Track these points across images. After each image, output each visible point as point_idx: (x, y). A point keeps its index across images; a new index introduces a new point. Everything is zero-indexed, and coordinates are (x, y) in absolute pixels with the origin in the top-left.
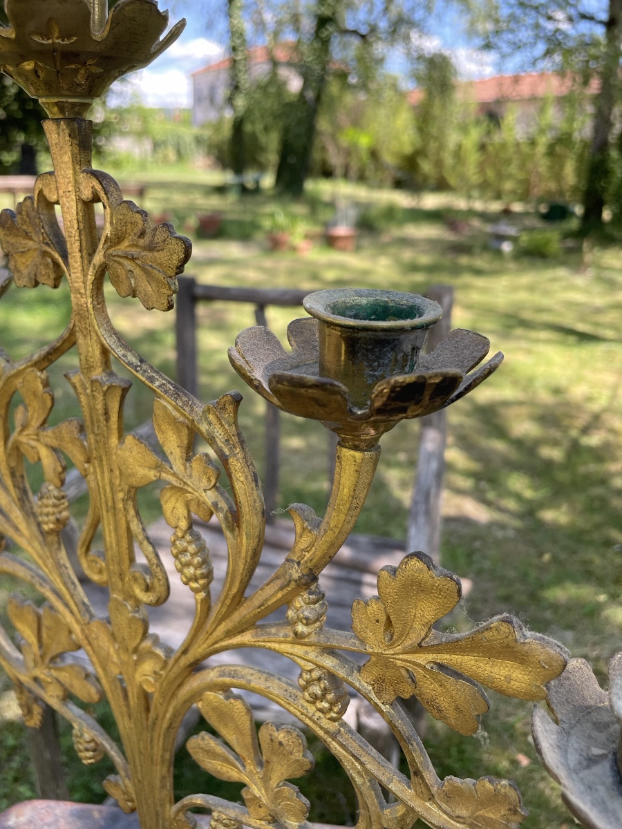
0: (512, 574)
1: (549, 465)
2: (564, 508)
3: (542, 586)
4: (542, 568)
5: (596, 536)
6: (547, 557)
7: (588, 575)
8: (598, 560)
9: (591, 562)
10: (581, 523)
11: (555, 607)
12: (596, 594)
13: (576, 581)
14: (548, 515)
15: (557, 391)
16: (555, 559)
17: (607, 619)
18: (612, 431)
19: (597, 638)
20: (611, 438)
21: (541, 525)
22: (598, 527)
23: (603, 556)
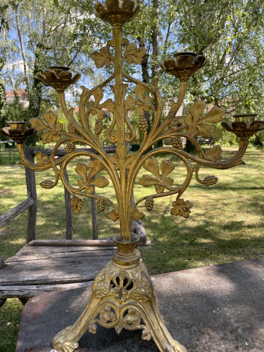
1: (156, 224)
2: (165, 236)
3: (166, 261)
4: (164, 256)
5: (178, 243)
6: (164, 252)
7: (180, 255)
8: (181, 250)
9: (179, 251)
10: (172, 240)
11: (172, 266)
13: (176, 257)
14: (161, 240)
21: (159, 243)
22: (178, 240)
23: (182, 248)
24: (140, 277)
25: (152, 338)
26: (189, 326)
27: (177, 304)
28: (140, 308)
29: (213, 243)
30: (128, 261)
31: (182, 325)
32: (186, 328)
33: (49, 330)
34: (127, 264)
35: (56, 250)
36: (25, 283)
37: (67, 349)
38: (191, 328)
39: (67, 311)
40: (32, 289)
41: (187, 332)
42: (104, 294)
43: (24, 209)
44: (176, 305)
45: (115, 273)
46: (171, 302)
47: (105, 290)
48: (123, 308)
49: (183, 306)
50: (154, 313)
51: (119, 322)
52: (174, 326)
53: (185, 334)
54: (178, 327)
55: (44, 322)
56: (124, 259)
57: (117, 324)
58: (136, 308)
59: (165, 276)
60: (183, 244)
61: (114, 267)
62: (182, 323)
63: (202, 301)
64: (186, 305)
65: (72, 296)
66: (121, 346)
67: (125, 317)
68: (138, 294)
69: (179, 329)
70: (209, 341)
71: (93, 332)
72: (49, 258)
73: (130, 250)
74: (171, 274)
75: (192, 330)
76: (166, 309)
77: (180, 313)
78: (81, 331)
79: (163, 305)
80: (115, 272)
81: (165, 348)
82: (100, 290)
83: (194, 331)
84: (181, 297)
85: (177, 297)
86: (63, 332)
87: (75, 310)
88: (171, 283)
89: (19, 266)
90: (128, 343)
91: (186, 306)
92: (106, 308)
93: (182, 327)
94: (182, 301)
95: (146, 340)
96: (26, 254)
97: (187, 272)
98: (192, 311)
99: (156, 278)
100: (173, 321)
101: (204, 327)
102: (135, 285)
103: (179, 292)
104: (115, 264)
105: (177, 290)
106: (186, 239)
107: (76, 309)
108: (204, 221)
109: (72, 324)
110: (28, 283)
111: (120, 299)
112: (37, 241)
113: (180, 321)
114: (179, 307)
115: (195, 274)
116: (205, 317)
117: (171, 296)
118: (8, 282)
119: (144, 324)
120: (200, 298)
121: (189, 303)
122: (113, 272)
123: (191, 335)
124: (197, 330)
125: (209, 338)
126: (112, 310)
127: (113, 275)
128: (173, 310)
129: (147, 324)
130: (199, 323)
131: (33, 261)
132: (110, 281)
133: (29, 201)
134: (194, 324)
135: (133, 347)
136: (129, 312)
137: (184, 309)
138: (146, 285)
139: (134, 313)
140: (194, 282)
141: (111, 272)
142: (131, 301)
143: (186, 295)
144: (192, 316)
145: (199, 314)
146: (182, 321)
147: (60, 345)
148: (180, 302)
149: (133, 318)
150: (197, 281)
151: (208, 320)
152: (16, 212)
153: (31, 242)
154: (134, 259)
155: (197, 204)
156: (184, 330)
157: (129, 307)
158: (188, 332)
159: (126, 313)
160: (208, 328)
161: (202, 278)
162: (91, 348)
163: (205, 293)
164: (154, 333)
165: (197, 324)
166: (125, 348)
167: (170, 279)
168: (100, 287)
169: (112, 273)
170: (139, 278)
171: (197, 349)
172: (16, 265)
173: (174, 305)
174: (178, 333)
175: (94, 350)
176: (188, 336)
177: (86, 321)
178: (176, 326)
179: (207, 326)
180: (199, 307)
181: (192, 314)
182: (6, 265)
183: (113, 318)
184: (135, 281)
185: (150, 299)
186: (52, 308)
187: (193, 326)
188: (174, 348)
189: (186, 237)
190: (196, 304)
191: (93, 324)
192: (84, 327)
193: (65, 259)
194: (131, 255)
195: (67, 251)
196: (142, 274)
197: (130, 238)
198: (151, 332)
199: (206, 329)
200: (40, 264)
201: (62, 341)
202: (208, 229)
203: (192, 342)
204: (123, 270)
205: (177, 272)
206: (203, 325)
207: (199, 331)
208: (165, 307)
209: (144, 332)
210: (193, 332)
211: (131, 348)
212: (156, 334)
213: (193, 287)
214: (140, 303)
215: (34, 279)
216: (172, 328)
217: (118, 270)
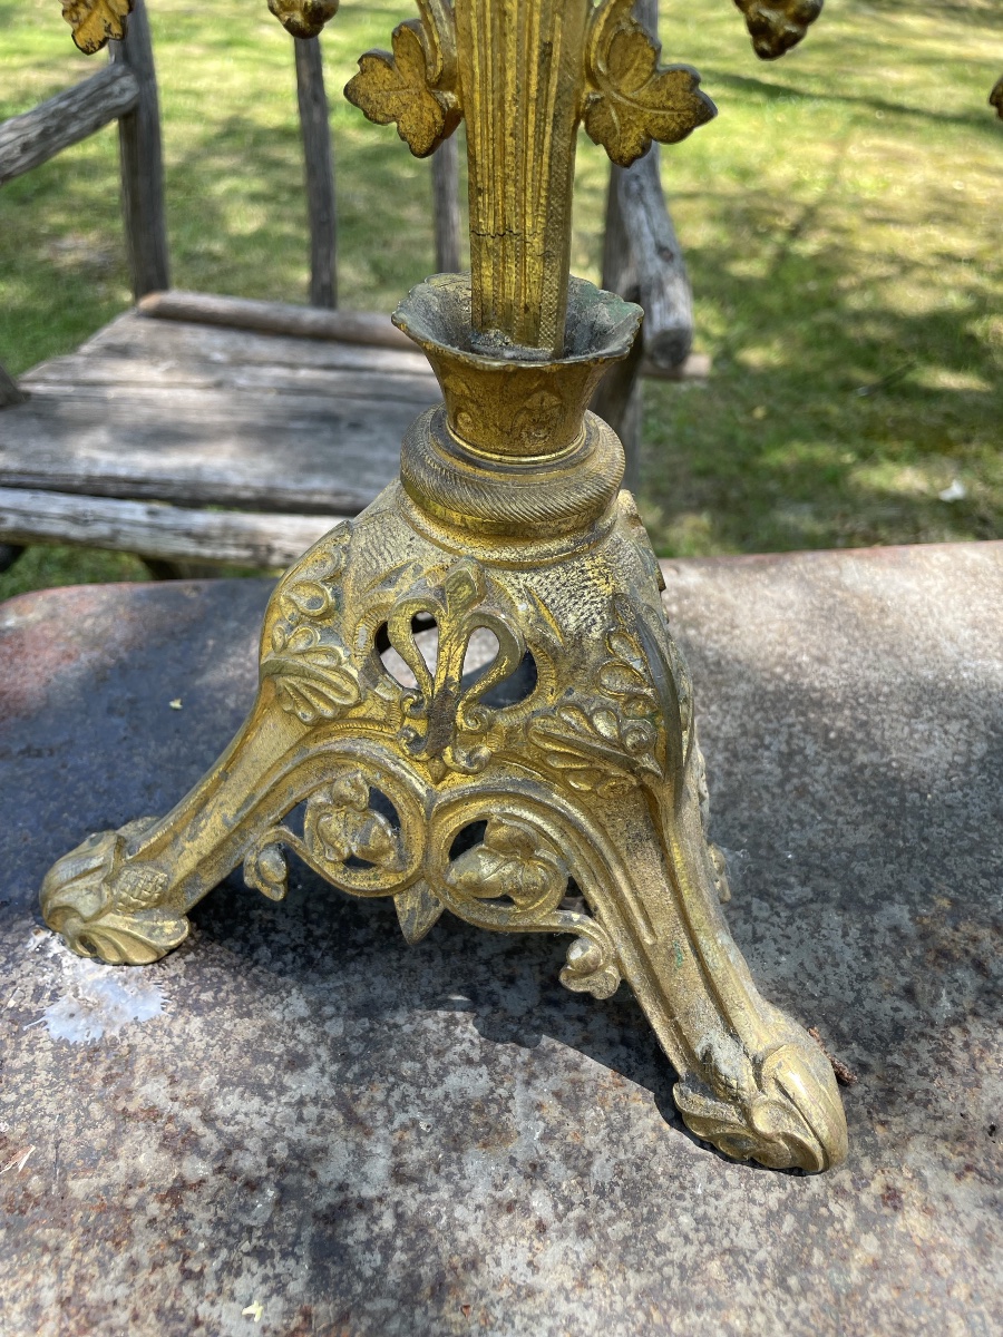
0: (709, 439)
2: (777, 345)
3: (758, 451)
4: (755, 427)
5: (829, 378)
6: (759, 413)
7: (824, 429)
8: (834, 410)
9: (826, 414)
10: (806, 362)
11: (780, 474)
12: (840, 453)
13: (806, 439)
14: (754, 356)
15: (744, 174)
16: (771, 415)
17: (858, 485)
18: (837, 230)
19: (848, 507)
20: (837, 240)
21: (743, 370)
22: (830, 365)
23: (842, 404)
24: (596, 634)
25: (625, 985)
26: (866, 896)
27: (810, 751)
28: (567, 823)
29: (987, 394)
30: (518, 508)
31: (824, 883)
32: (843, 908)
33: (53, 805)
34: (506, 531)
35: (260, 347)
36: (96, 488)
37: (116, 947)
38: (873, 909)
39: (176, 704)
40: (126, 516)
41: (845, 935)
42: (330, 702)
43: (88, 122)
44: (801, 751)
45: (406, 583)
46: (775, 732)
47: (334, 678)
48: (450, 806)
49: (843, 761)
50: (665, 856)
51: (418, 876)
52: (776, 883)
53: (837, 943)
54: (799, 892)
55: (39, 754)
56: (480, 488)
57: (407, 886)
58: (539, 821)
59: (762, 567)
60: (847, 387)
61: (404, 534)
62: (827, 874)
63: (963, 748)
64: (861, 758)
65: (225, 617)
66: (438, 960)
67: (461, 860)
68: (568, 743)
69: (802, 903)
70: (975, 1014)
71: (265, 891)
72: (218, 385)
73: (538, 424)
74: (803, 562)
75: (880, 922)
76: (740, 767)
77: (822, 806)
78: (200, 864)
79: (728, 741)
80: (408, 574)
81: (698, 1050)
82: (303, 673)
83: (895, 929)
84: (838, 708)
85: (818, 705)
86: (100, 851)
87: (221, 702)
88: (790, 614)
89: (78, 405)
90: (481, 953)
91: (862, 768)
92: (345, 789)
93: (822, 896)
94: (840, 731)
95: (586, 998)
96: (123, 352)
97: (894, 564)
98: (894, 801)
99: (712, 575)
100: (771, 847)
101: (957, 913)
102: (548, 680)
103: (828, 679)
104: (416, 514)
105: (822, 660)
106: (869, 365)
107: (231, 702)
108: (970, 291)
109: (162, 810)
110: (111, 488)
111: (437, 754)
112: (177, 297)
113: (815, 859)
114: (822, 770)
115: (943, 581)
116: (970, 852)
117: (780, 696)
118: (22, 473)
119: (589, 911)
120: (953, 727)
121: (886, 750)
122: (399, 571)
123: (867, 954)
124: (909, 928)
125: (984, 992)
126: (381, 803)
127: (391, 596)
128: (781, 784)
129: (603, 912)
130: (928, 885)
131: (146, 392)
132: (374, 626)
133: (114, 79)
134: (900, 887)
135: (510, 981)
136: (496, 834)
137: (850, 781)
138: (633, 697)
139: (522, 847)
140: (932, 624)
141: (385, 568)
142: (514, 773)
143: (873, 699)
144: (888, 835)
145: (934, 830)
146: (824, 857)
147: (75, 924)
148: (827, 741)
149: (508, 869)
150: (948, 621)
151: (986, 875)
152: (44, 135)
153: (150, 301)
154: (561, 501)
155: (956, 205)
156: (833, 918)
157: (492, 808)
158: (854, 932)
159: (470, 837)
160: (981, 923)
161: (980, 606)
162: (264, 952)
163: (985, 704)
164: (644, 961)
165: (914, 886)
166: (459, 982)
167: (789, 592)
168: (303, 653)
169: (389, 579)
170: (588, 644)
171: (897, 1059)
172: (68, 398)
173: (791, 754)
174: (791, 930)
175: (279, 965)
176: (848, 955)
177: (225, 822)
178: (789, 886)
179: (973, 914)
180: (942, 783)
181: (892, 825)
182: (28, 395)
183: (383, 852)
184: (555, 655)
185: (647, 780)
186: (99, 679)
187: (891, 899)
188: (757, 1065)
189: (868, 354)
190: (925, 761)
191: (267, 846)
192: (219, 847)
193: (294, 401)
194: (547, 467)
195: (307, 359)
196: (613, 611)
197: (548, 327)
198: (626, 955)
199: (966, 928)
200: (178, 409)
201: (87, 905)
202: (977, 328)
203: (868, 1004)
204: (470, 570)
205: (834, 555)
206: (954, 902)
207: (924, 936)
208: (735, 755)
209: (576, 954)
210: (883, 938)
211: (496, 985)
212: (657, 969)
213: (918, 657)
214: (573, 795)
215: (138, 474)
216: (763, 895)
217: (431, 559)
